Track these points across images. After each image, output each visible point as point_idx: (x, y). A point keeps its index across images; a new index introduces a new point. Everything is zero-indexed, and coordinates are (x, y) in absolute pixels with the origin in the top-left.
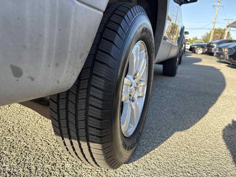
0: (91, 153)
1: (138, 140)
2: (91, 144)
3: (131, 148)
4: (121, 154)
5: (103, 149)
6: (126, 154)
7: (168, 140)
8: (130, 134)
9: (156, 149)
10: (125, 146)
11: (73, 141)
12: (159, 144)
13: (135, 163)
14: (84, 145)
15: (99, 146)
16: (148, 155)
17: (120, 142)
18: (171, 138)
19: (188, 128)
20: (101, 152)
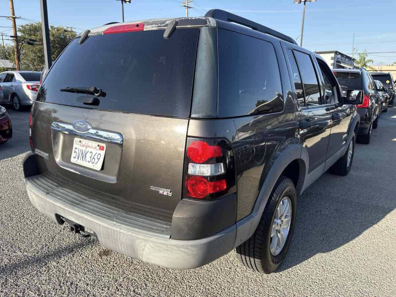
0: (256, 266)
1: (283, 259)
2: (256, 259)
3: (278, 263)
4: (271, 265)
5: (262, 262)
6: (274, 266)
7: (309, 259)
8: (277, 254)
9: (298, 265)
10: (273, 262)
11: (247, 257)
12: (301, 262)
13: (281, 273)
14: (248, 258)
15: (259, 260)
16: (291, 269)
17: (270, 259)
18: (312, 258)
19: (332, 250)
20: (260, 264)
